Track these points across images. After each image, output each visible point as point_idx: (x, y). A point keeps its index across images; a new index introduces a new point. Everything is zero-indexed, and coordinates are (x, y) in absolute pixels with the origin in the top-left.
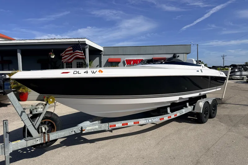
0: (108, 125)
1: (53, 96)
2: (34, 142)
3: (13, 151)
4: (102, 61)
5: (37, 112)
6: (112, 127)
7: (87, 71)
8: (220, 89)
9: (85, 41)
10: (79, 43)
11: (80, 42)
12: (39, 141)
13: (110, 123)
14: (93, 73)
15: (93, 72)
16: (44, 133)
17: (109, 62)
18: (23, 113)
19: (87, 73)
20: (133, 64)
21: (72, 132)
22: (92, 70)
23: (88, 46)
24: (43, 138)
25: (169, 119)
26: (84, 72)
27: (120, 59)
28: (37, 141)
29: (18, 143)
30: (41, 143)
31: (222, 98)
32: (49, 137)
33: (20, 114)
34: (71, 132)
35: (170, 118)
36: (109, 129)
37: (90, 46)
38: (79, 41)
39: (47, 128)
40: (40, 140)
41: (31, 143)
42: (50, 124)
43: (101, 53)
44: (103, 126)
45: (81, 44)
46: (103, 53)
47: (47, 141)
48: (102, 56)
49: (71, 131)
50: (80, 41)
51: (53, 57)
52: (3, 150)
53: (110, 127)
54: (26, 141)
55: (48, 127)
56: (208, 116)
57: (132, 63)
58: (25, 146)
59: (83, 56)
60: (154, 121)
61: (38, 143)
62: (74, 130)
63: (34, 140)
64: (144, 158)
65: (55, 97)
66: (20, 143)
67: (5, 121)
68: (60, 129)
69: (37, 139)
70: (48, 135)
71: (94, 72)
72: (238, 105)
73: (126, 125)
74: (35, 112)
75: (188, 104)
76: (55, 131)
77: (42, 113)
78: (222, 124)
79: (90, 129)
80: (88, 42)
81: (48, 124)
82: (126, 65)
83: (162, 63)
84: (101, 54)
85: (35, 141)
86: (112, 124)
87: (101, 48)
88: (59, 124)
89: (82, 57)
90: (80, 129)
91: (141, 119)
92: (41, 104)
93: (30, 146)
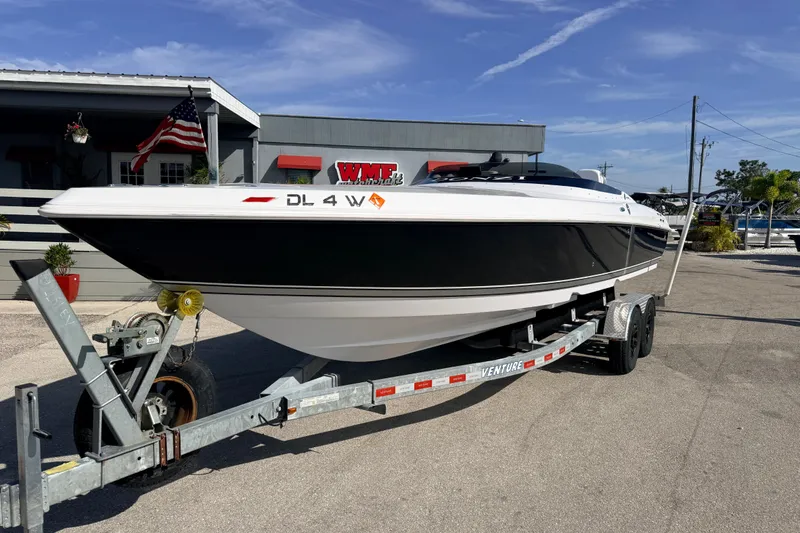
0: (370, 390)
1: (194, 287)
2: (129, 466)
3: (51, 507)
4: (256, 162)
5: (139, 347)
6: (383, 395)
7: (333, 197)
8: (655, 266)
9: (209, 90)
10: (191, 96)
11: (195, 93)
12: (146, 461)
13: (376, 382)
14: (352, 205)
15: (352, 201)
16: (158, 428)
17: (280, 169)
18: (89, 355)
19: (334, 202)
20: (363, 178)
21: (252, 417)
22: (350, 194)
23: (217, 106)
24: (157, 446)
25: (547, 363)
26: (325, 201)
27: (319, 159)
28: (139, 458)
29: (73, 474)
30: (151, 465)
31: (666, 295)
32: (177, 444)
33: (76, 360)
34: (248, 419)
35: (550, 361)
36: (373, 402)
37: (222, 107)
38: (189, 87)
39: (162, 407)
40: (147, 455)
41: (118, 467)
42: (170, 392)
43: (251, 136)
44: (355, 392)
45: (198, 99)
46: (258, 134)
47: (170, 456)
48: (256, 144)
49: (250, 414)
50: (194, 89)
51: (82, 140)
52: (16, 506)
53: (378, 395)
54: (97, 461)
55: (165, 403)
56: (636, 350)
57: (360, 176)
58: (94, 482)
59: (201, 141)
60: (508, 370)
61: (143, 466)
62: (259, 410)
63: (128, 456)
64: (504, 499)
65: (205, 289)
66: (78, 472)
67: (25, 391)
68: (209, 411)
69: (139, 453)
70: (174, 433)
71: (355, 202)
72: (694, 316)
73: (426, 387)
74: (131, 351)
75: (573, 313)
76: (194, 416)
77: (157, 353)
78: (677, 373)
79: (311, 404)
80: (219, 95)
81: (164, 392)
82: (340, 181)
83: (515, 180)
84: (251, 140)
85: (132, 460)
86: (383, 386)
87: (252, 118)
88: (209, 391)
89: (196, 143)
90: (277, 405)
91: (471, 366)
92: (153, 317)
93: (112, 480)
